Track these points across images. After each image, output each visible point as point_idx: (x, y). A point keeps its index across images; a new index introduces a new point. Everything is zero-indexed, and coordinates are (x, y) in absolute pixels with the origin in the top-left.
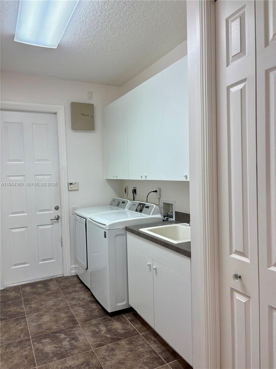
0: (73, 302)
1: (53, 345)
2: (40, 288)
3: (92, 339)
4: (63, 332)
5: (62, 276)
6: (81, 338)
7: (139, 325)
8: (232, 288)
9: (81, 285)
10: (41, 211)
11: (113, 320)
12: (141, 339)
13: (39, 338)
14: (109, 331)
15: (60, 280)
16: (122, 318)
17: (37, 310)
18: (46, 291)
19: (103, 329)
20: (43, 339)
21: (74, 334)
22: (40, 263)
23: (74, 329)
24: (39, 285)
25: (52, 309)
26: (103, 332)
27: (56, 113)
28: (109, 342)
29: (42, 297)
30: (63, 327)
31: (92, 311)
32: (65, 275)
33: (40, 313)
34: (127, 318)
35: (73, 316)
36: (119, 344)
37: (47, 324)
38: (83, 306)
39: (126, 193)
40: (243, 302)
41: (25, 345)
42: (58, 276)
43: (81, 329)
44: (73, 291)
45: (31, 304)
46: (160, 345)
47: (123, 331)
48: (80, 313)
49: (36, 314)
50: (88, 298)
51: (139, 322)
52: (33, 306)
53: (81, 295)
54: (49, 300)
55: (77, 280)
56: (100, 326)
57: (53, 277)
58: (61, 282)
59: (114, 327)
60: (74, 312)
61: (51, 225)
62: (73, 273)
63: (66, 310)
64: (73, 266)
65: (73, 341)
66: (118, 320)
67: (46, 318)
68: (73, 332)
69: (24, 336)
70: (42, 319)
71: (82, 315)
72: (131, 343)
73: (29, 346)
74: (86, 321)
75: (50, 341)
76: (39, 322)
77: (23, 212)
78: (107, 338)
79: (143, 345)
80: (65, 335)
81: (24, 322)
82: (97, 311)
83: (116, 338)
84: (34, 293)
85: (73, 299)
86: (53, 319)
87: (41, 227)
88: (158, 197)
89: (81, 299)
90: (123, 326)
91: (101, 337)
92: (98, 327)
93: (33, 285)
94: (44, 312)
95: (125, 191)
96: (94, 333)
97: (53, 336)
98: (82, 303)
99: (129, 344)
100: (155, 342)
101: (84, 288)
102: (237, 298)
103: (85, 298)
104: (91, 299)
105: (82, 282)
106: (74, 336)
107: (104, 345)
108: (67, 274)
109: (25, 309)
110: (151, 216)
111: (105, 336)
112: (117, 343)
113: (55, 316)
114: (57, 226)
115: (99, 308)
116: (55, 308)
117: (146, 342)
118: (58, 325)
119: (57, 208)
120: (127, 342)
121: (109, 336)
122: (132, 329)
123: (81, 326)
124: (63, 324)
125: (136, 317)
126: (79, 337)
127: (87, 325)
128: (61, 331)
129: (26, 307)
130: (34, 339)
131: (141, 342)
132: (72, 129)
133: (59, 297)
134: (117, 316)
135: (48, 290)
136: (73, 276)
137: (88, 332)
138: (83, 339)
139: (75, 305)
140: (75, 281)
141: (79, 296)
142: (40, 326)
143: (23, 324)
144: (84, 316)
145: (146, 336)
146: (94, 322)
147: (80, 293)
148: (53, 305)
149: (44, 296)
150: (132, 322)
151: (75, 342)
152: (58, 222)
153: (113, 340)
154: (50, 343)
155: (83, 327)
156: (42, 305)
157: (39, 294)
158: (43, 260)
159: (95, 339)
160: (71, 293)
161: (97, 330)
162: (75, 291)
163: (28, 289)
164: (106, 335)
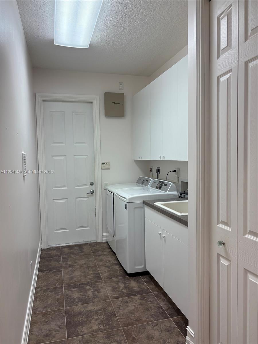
0: (101, 263)
1: (80, 294)
2: (76, 249)
3: (111, 292)
4: (89, 284)
5: (95, 241)
6: (102, 290)
7: (153, 286)
8: (219, 254)
9: (109, 250)
10: (78, 186)
11: (131, 280)
12: (152, 296)
13: (69, 287)
14: (126, 288)
15: (93, 245)
16: (139, 279)
17: (72, 266)
18: (81, 252)
19: (122, 286)
20: (72, 288)
21: (97, 287)
22: (77, 229)
23: (98, 283)
24: (76, 248)
25: (83, 266)
26: (121, 288)
27: (92, 103)
28: (125, 296)
29: (77, 257)
30: (89, 281)
31: (115, 271)
32: (98, 241)
33: (73, 268)
34: (143, 279)
35: (99, 274)
36: (133, 299)
37: (77, 277)
38: (108, 267)
39: (151, 172)
40: (226, 265)
41: (58, 291)
42: (92, 242)
43: (104, 284)
44: (102, 254)
45: (67, 261)
46: (167, 303)
47: (138, 289)
48: (104, 272)
49: (70, 269)
50: (113, 261)
51: (153, 283)
52: (69, 263)
53: (108, 258)
54: (81, 260)
55: (107, 246)
56: (119, 283)
57: (88, 242)
58: (93, 246)
59: (131, 285)
60: (100, 270)
61: (87, 198)
62: (104, 239)
63: (94, 269)
64: (104, 234)
65: (96, 292)
66: (135, 280)
67: (77, 273)
68: (96, 285)
69: (58, 285)
70: (74, 273)
71: (106, 273)
72: (143, 298)
73: (61, 292)
74: (109, 278)
75: (78, 290)
76: (72, 275)
77: (64, 186)
78: (123, 293)
79: (152, 302)
80: (90, 287)
81: (60, 274)
82: (119, 271)
83: (131, 293)
84: (71, 253)
85: (101, 260)
86: (83, 274)
87: (78, 200)
88: (177, 176)
89: (107, 261)
90: (138, 285)
91: (119, 292)
92: (118, 283)
93: (71, 247)
94: (77, 268)
95: (151, 170)
96: (114, 288)
97: (81, 287)
98: (107, 264)
99: (141, 299)
100: (163, 300)
101: (112, 252)
102: (221, 262)
103: (111, 261)
104: (116, 262)
105: (110, 248)
106: (97, 288)
107: (120, 298)
108: (99, 240)
109: (62, 264)
110: (167, 193)
111: (123, 292)
112: (131, 298)
113: (85, 272)
114: (91, 199)
115: (122, 270)
116: (85, 266)
117: (156, 300)
118: (86, 279)
119: (92, 184)
120: (140, 298)
121: (125, 291)
122: (146, 288)
123: (104, 281)
124: (90, 279)
125: (151, 280)
126: (101, 289)
127: (109, 281)
128: (87, 284)
129: (63, 263)
130: (65, 288)
131: (151, 299)
132: (105, 116)
133: (90, 258)
134: (135, 277)
135: (82, 252)
136: (104, 243)
137: (109, 287)
138: (104, 292)
139: (102, 265)
140: (105, 246)
141: (106, 259)
142: (72, 278)
143: (59, 275)
144: (107, 274)
145: (157, 295)
146: (115, 280)
147: (108, 257)
148: (85, 264)
149: (78, 256)
150: (147, 283)
151: (97, 293)
152: (93, 195)
153: (128, 295)
154: (77, 292)
155: (105, 282)
156: (75, 263)
157: (75, 254)
158: (80, 227)
159: (114, 292)
160: (100, 255)
161: (116, 286)
162: (104, 255)
163: (66, 250)
164: (123, 290)
